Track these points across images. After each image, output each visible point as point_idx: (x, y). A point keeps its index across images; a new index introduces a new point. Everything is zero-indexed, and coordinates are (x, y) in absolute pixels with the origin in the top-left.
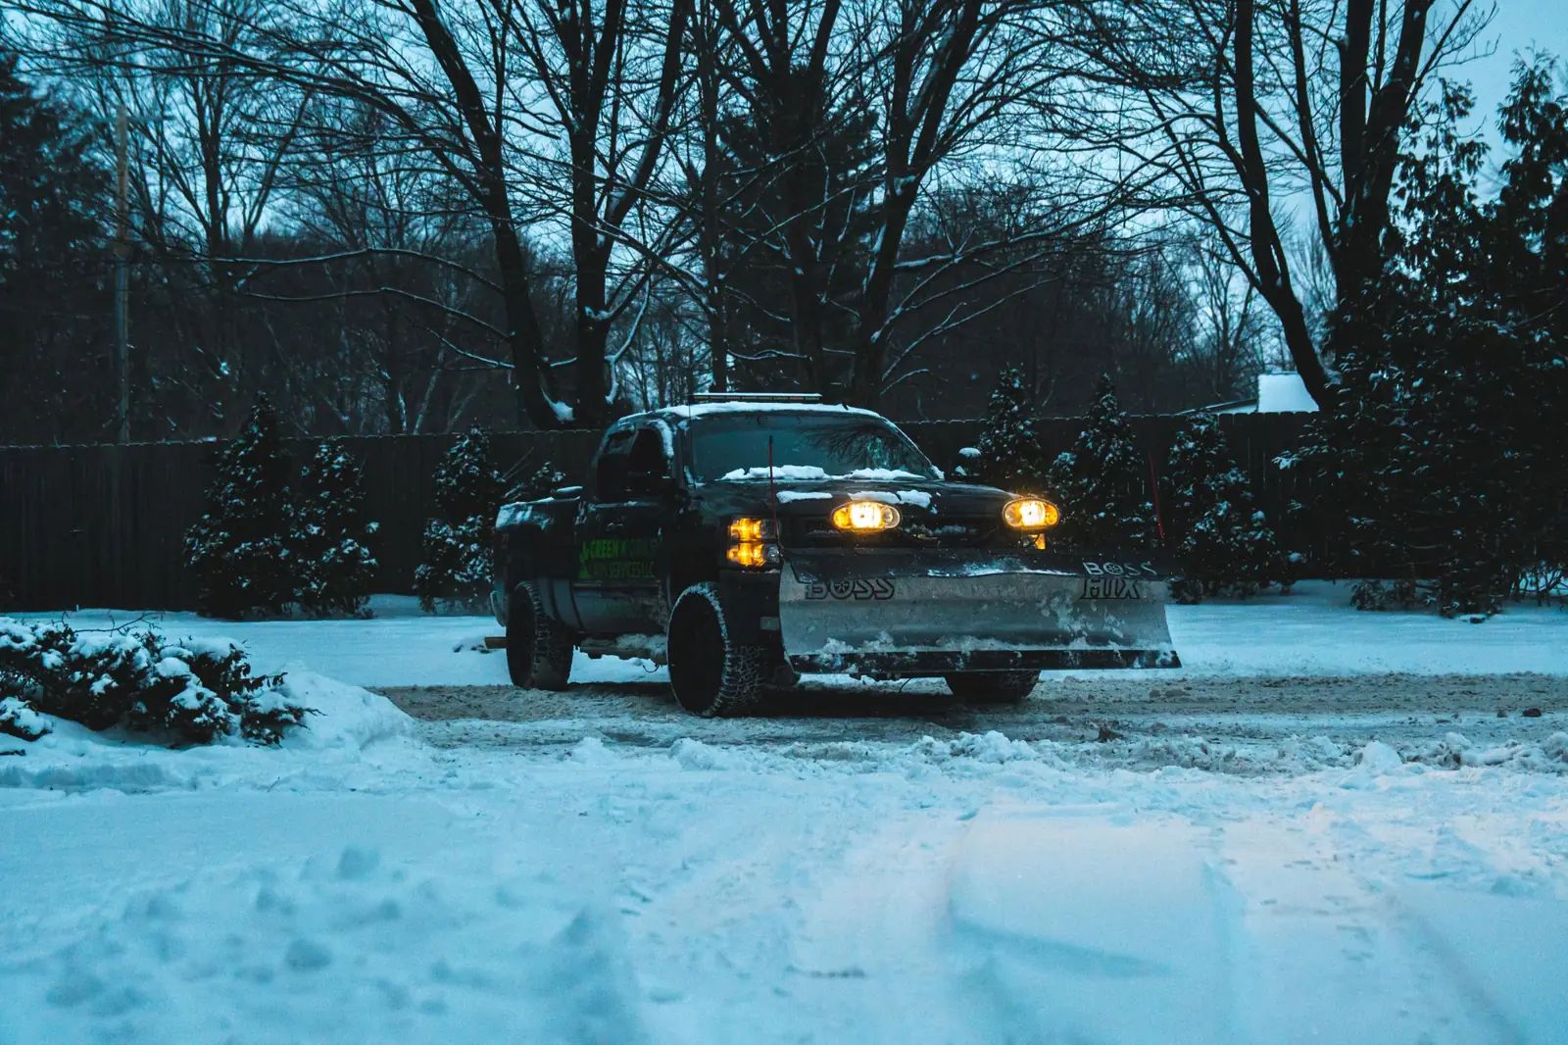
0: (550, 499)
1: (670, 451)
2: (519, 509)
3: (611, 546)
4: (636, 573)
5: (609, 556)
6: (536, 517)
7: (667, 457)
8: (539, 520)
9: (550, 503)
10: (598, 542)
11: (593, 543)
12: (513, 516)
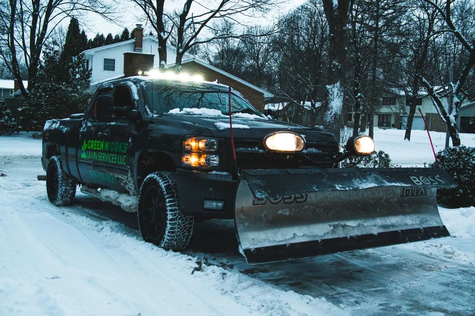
0: (68, 119)
1: (136, 97)
2: (54, 122)
3: (100, 144)
4: (114, 160)
5: (98, 149)
6: (61, 127)
7: (134, 100)
8: (63, 128)
9: (68, 120)
10: (93, 141)
11: (89, 141)
12: (51, 125)
